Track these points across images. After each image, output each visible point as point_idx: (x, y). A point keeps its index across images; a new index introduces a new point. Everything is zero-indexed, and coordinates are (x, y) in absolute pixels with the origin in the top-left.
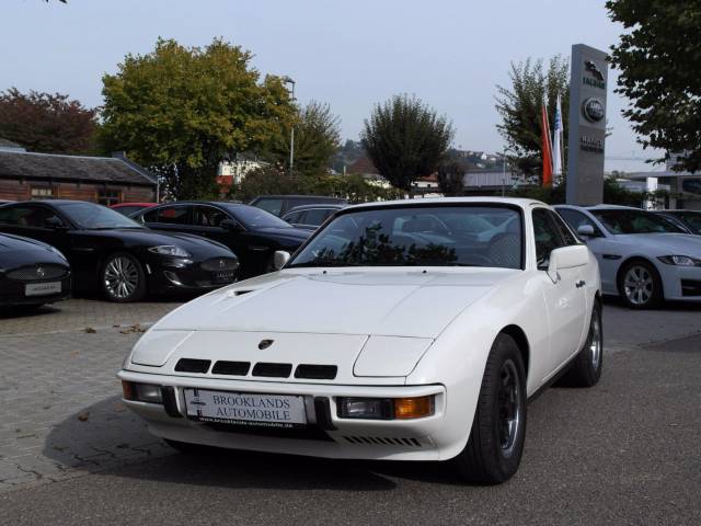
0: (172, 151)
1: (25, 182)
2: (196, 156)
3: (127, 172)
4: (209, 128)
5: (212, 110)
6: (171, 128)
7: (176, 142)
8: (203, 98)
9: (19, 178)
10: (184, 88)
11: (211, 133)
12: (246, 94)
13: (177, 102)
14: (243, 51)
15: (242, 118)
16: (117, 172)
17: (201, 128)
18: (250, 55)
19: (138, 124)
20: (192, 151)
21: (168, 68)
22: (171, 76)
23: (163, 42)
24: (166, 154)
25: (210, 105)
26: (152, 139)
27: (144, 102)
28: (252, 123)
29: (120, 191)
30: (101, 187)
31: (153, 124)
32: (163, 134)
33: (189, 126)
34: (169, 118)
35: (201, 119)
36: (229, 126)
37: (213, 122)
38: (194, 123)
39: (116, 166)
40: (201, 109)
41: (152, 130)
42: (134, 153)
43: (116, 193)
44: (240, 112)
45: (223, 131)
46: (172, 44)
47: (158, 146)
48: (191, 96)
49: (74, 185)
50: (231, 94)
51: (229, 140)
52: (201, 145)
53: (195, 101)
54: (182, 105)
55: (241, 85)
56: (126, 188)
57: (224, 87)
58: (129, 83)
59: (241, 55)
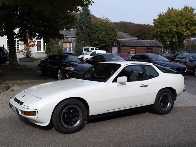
0: (169, 38)
1: (129, 47)
2: (175, 38)
3: (156, 44)
4: (179, 31)
5: (181, 25)
6: (168, 32)
7: (170, 35)
8: (178, 23)
9: (127, 46)
10: (173, 20)
11: (179, 32)
12: (191, 20)
13: (171, 24)
14: (193, 8)
15: (190, 27)
16: (152, 44)
17: (177, 31)
18: (195, 9)
19: (160, 31)
20: (175, 37)
21: (169, 15)
22: (170, 17)
23: (170, 8)
24: (167, 38)
25: (180, 24)
26: (163, 35)
27: (162, 25)
28: (193, 28)
29: (153, 49)
30: (148, 48)
31: (163, 31)
32: (166, 33)
33: (173, 31)
34: (168, 29)
35: (177, 28)
36: (185, 29)
37: (180, 29)
38: (174, 30)
39: (153, 42)
40: (177, 26)
41: (163, 32)
42: (159, 38)
43: (151, 49)
44: (189, 25)
45: (183, 31)
46: (172, 8)
47: (165, 36)
48: (175, 22)
49: (141, 47)
50: (187, 21)
51: (185, 33)
52: (177, 36)
53: (175, 24)
54: (172, 25)
55: (190, 18)
56: (154, 48)
57: (184, 19)
58: (159, 20)
59: (192, 9)
